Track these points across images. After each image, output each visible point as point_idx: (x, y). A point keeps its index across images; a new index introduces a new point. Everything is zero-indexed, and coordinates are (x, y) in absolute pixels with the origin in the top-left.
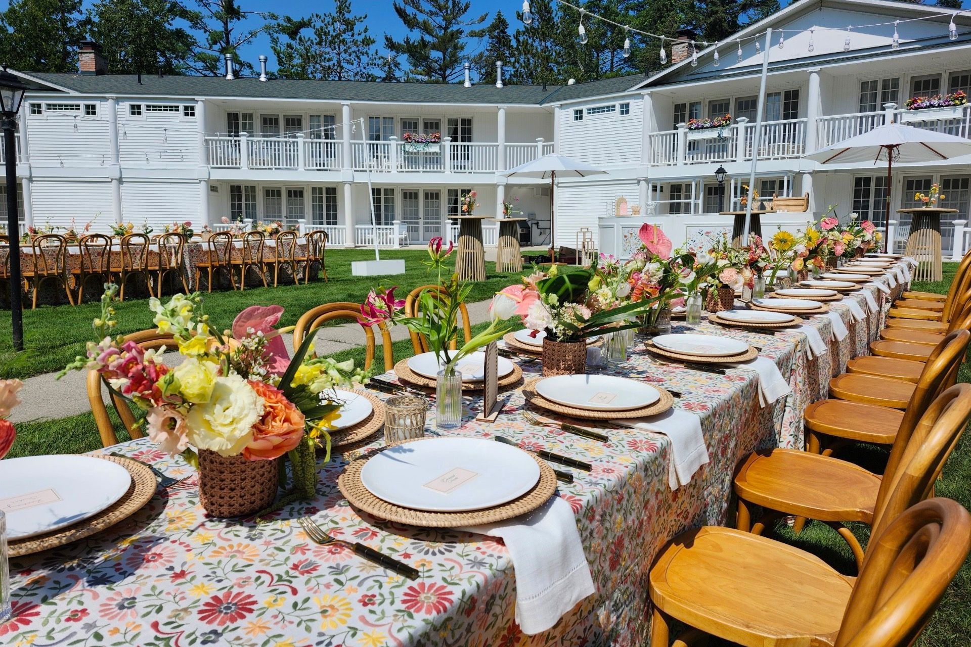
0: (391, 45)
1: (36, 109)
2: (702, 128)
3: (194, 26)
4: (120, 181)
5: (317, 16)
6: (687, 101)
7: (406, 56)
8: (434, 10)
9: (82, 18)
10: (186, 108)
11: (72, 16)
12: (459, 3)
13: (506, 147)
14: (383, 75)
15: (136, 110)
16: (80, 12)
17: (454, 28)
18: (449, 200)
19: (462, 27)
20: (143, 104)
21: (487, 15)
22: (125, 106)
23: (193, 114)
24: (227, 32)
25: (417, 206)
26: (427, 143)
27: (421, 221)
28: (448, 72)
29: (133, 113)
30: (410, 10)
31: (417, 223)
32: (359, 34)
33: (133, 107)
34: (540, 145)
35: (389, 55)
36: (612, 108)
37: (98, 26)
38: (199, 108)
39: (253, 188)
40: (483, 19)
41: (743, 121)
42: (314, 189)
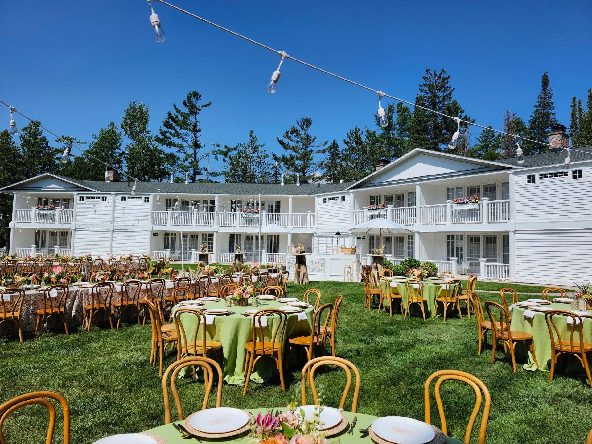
0: (276, 158)
1: (82, 199)
2: (372, 209)
3: (179, 151)
4: (113, 231)
5: (241, 144)
6: (375, 195)
7: (283, 163)
8: (299, 140)
9: (121, 152)
10: (145, 198)
11: (116, 151)
12: (310, 137)
13: (292, 215)
14: (273, 172)
15: (124, 199)
16: (120, 149)
17: (308, 150)
18: (268, 240)
19: (312, 148)
20: (127, 196)
21: (327, 141)
22: (119, 198)
23: (148, 201)
24: (195, 154)
25: (252, 243)
26: (254, 213)
27: (254, 250)
28: (306, 171)
29: (122, 200)
30: (286, 141)
31: (252, 251)
32: (261, 153)
33: (122, 198)
34: (309, 214)
35: (276, 163)
36: (337, 198)
37: (128, 154)
38: (151, 198)
39: (175, 234)
40: (325, 144)
41: (390, 207)
42: (203, 234)
